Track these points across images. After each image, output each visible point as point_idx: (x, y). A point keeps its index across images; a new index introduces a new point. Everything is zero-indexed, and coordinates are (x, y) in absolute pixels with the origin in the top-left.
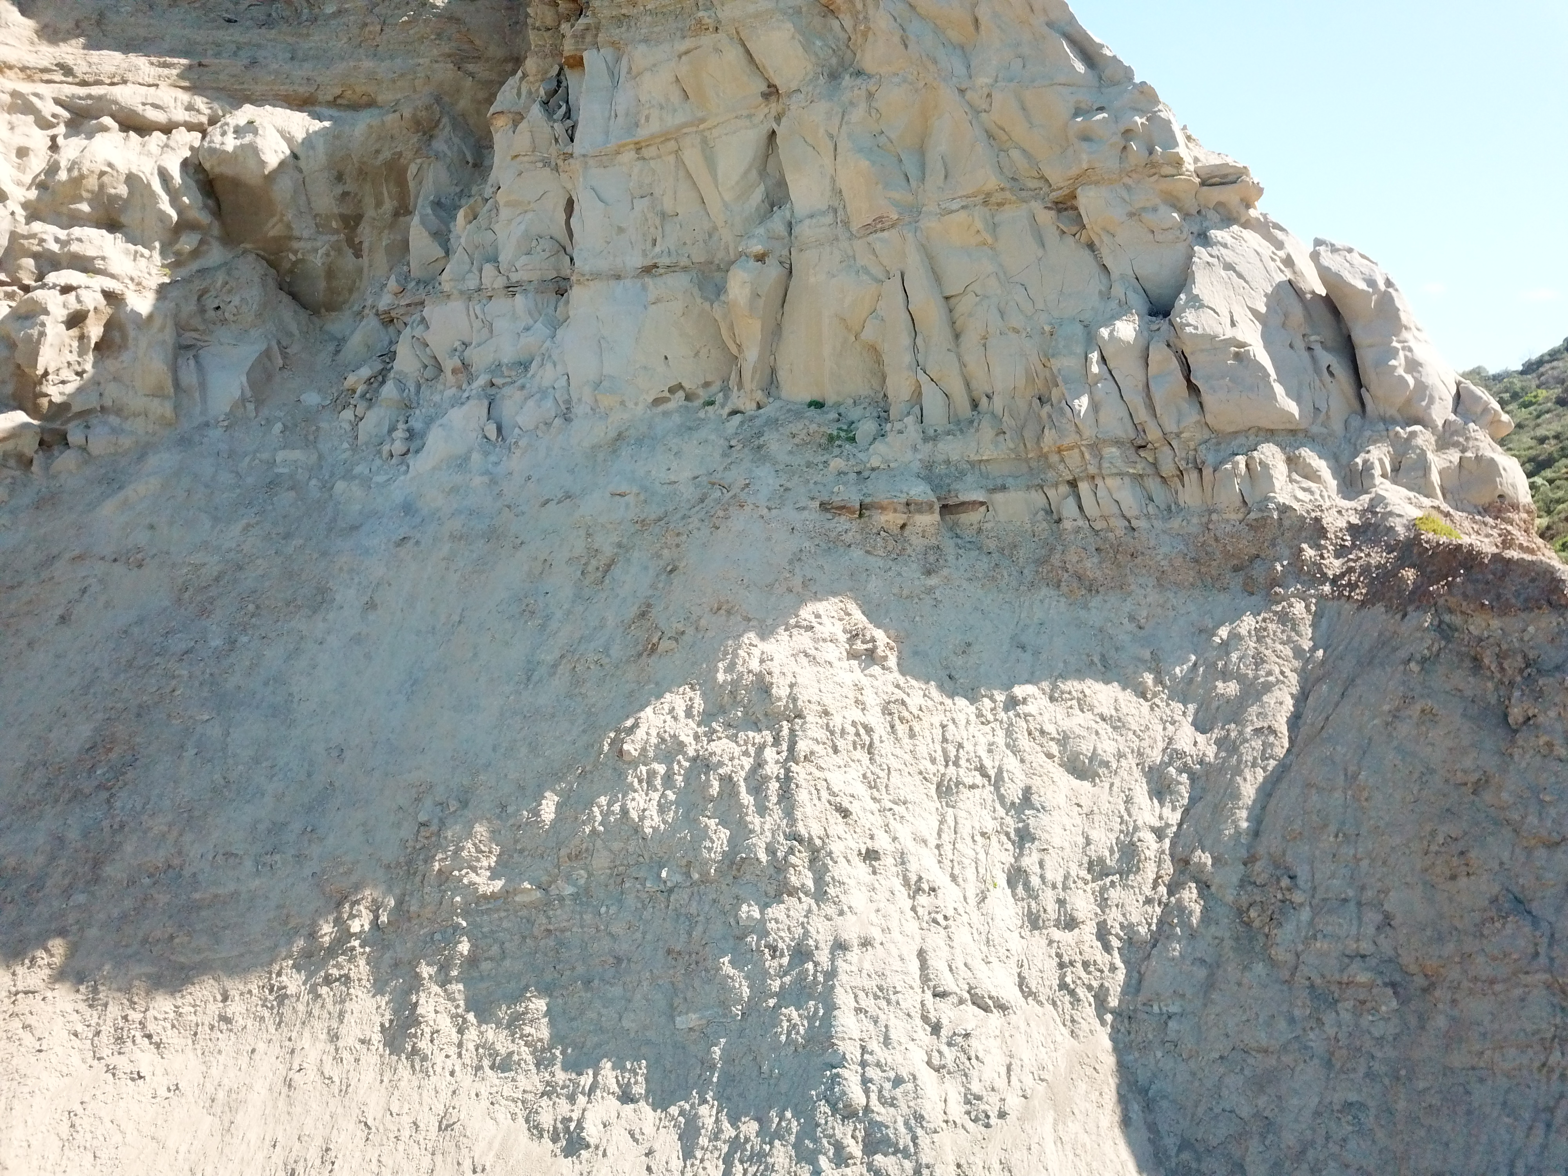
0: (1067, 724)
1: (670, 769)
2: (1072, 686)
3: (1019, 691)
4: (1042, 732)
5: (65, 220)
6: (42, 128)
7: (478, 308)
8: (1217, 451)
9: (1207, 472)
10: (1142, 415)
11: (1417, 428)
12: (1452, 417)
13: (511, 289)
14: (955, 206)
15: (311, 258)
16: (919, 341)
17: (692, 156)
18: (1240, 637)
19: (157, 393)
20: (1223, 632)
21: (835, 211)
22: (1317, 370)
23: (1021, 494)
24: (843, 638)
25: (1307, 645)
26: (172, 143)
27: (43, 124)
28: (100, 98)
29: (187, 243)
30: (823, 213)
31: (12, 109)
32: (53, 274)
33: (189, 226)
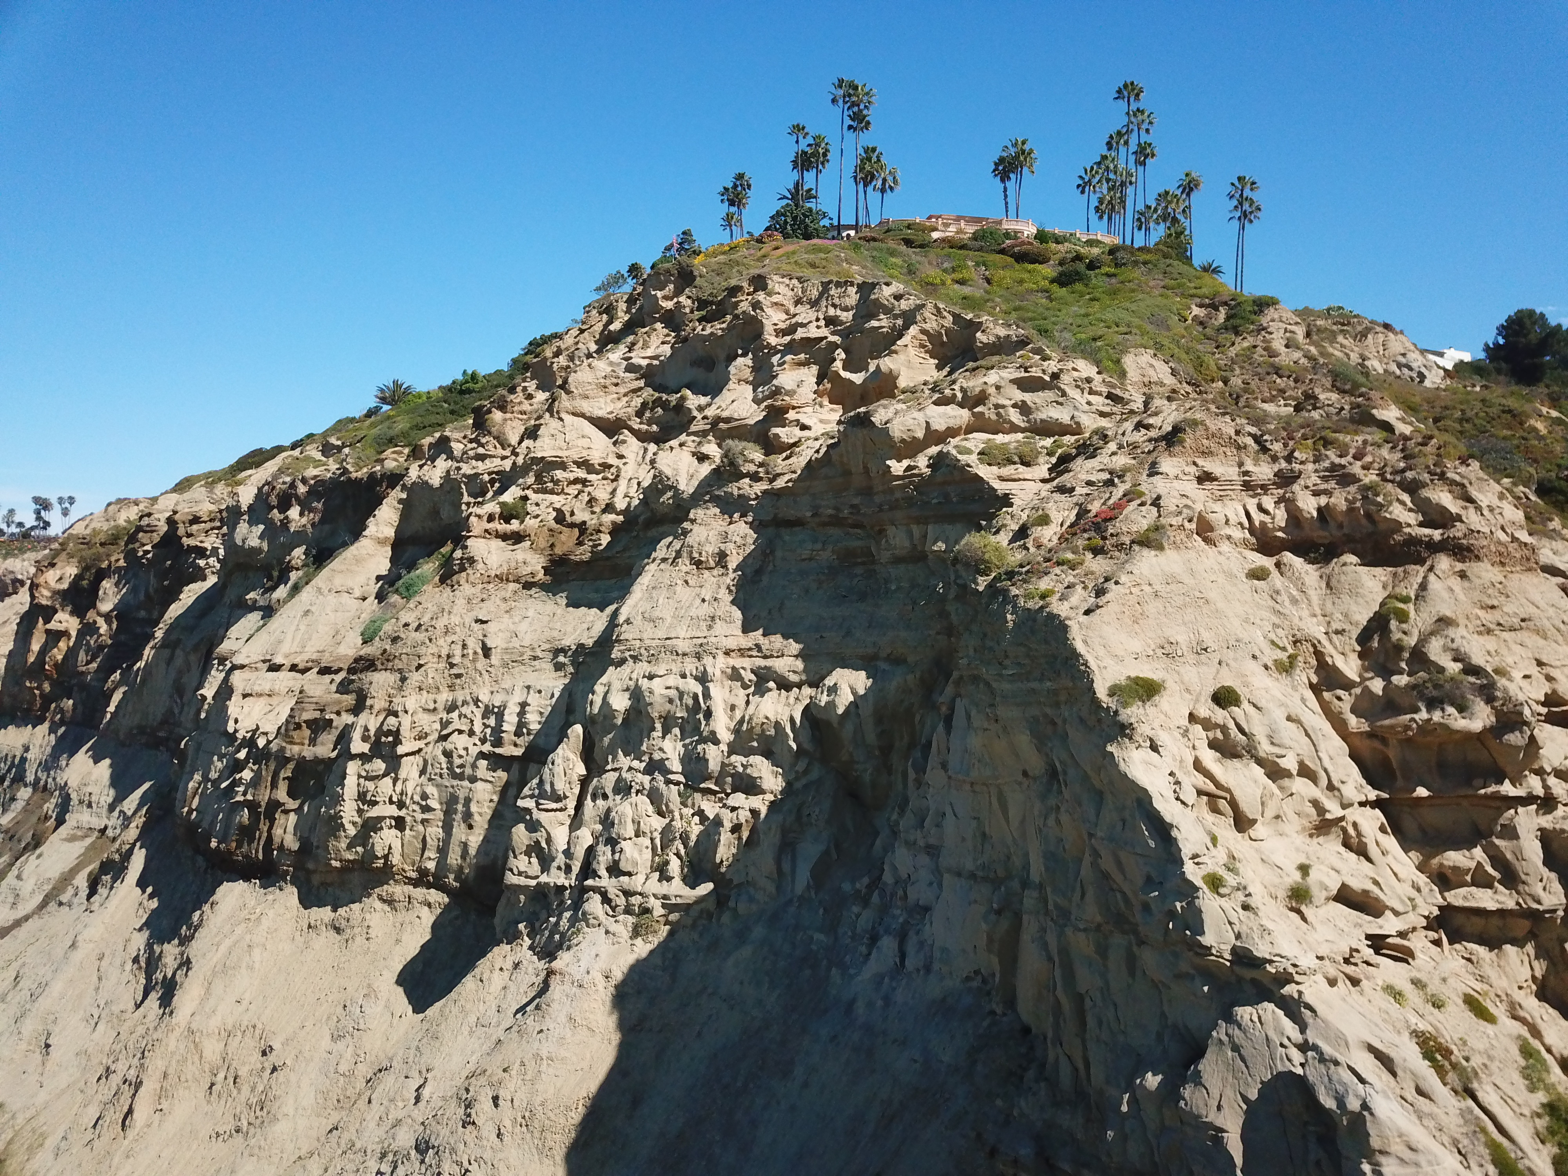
5: (746, 752)
6: (743, 689)
10: (1156, 1156)
15: (864, 775)
19: (769, 877)
26: (800, 697)
27: (745, 687)
28: (772, 669)
29: (799, 766)
31: (729, 677)
32: (731, 795)
33: (803, 752)
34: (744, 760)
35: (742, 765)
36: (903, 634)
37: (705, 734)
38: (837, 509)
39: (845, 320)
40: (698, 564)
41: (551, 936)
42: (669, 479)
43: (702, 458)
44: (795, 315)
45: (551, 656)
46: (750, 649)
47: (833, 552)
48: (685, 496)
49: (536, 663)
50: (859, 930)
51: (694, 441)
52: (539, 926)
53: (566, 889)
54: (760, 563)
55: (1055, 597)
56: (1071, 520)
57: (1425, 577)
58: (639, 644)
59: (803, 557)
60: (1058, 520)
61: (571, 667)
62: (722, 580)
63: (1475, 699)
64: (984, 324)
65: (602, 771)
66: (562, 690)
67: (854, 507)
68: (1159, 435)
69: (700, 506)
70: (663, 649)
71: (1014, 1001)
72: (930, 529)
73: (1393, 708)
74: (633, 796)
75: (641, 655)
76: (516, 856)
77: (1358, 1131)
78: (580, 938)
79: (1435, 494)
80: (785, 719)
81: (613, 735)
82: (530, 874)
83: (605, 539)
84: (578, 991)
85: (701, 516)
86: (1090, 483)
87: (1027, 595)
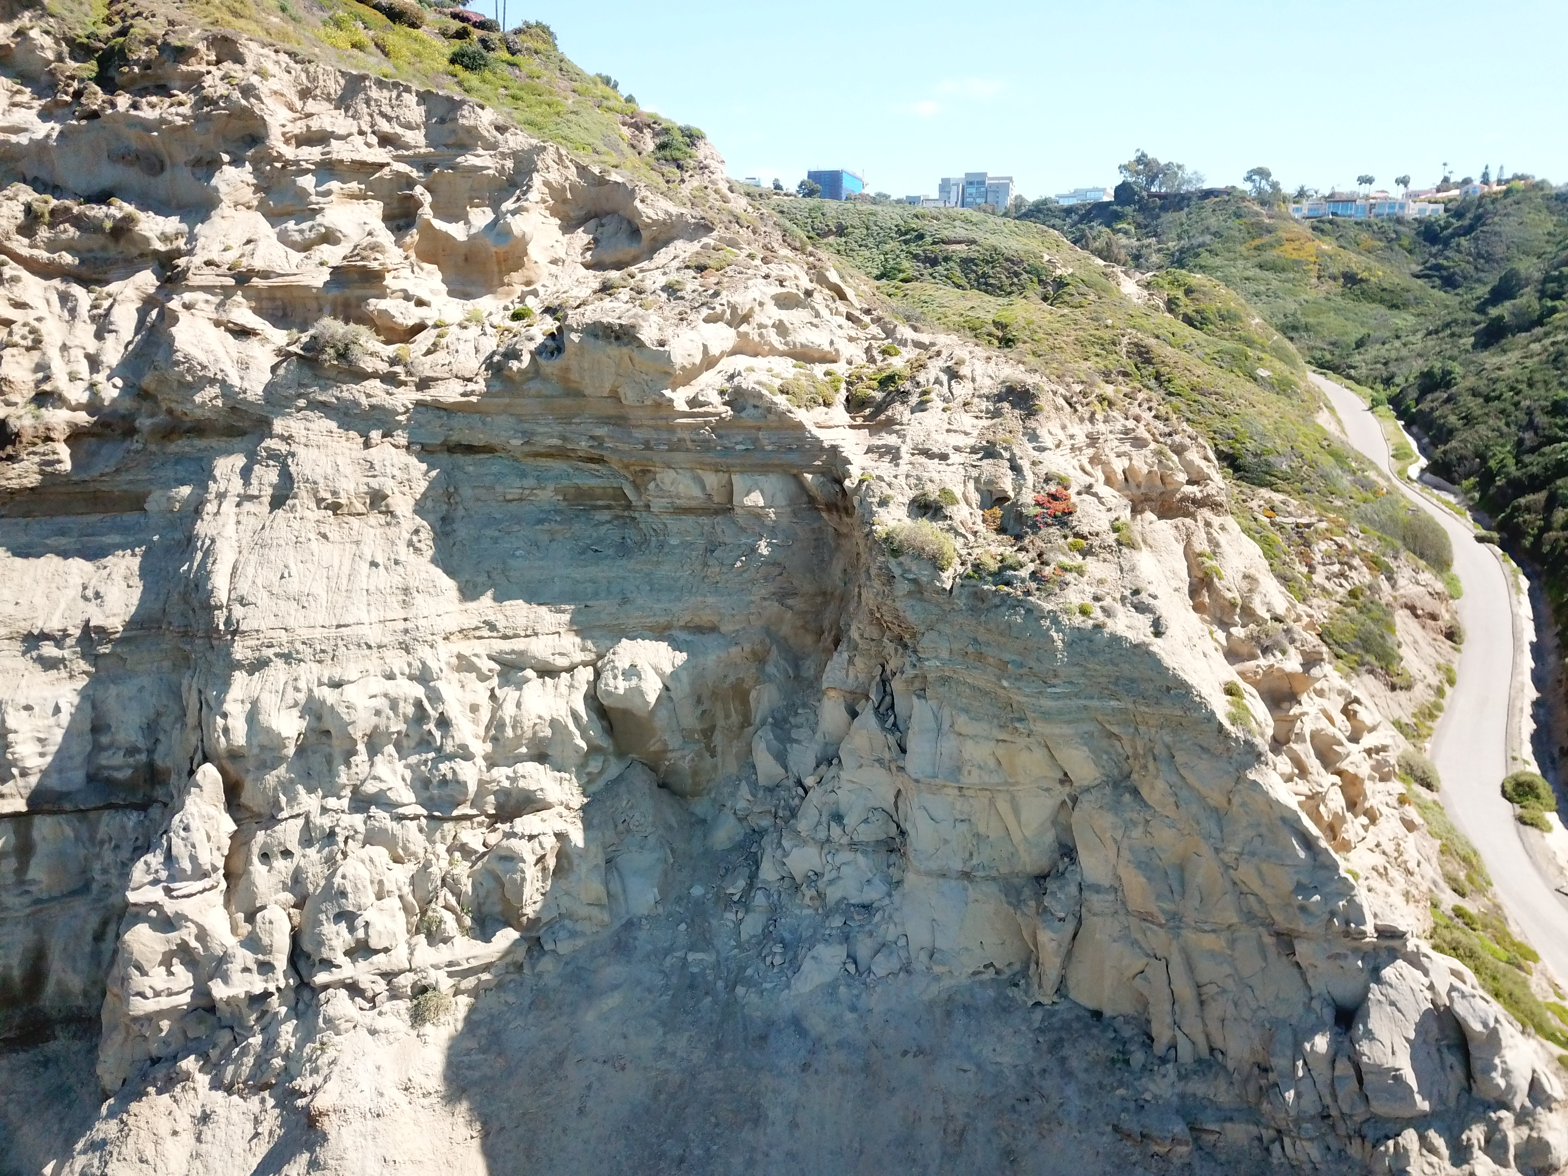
5: (511, 761)
6: (482, 681)
7: (829, 857)
8: (1376, 1128)
9: (1368, 1145)
10: (1328, 1100)
11: (1503, 1113)
12: (1528, 1104)
13: (853, 846)
14: (1207, 927)
15: (680, 762)
16: (1177, 1007)
17: (1003, 806)
19: (597, 904)
21: (1116, 890)
22: (1443, 1068)
23: (1243, 1126)
26: (576, 684)
27: (483, 678)
28: (522, 653)
29: (594, 766)
30: (1107, 891)
31: (459, 669)
32: (517, 821)
33: (594, 750)
34: (509, 771)
35: (508, 778)
36: (710, 600)
39: (413, 143)
40: (335, 508)
42: (204, 367)
43: (242, 333)
44: (309, 116)
47: (557, 491)
48: (250, 396)
51: (207, 301)
52: (222, 1054)
53: (272, 994)
54: (445, 507)
55: (1098, 614)
56: (975, 497)
57: (1208, 533)
58: (284, 636)
59: (509, 497)
60: (959, 495)
61: (82, 662)
62: (392, 532)
63: (1286, 642)
64: (633, 190)
65: (270, 820)
66: (76, 700)
67: (592, 438)
68: (986, 391)
69: (290, 414)
70: (340, 642)
71: (1061, 990)
72: (736, 479)
73: (1232, 655)
74: (342, 845)
75: (298, 652)
76: (144, 973)
77: (1493, 1039)
78: (331, 1053)
79: (1193, 455)
80: (563, 713)
81: (282, 770)
82: (175, 989)
83: (64, 452)
84: (377, 1123)
85: (304, 432)
86: (957, 449)
87: (1066, 611)
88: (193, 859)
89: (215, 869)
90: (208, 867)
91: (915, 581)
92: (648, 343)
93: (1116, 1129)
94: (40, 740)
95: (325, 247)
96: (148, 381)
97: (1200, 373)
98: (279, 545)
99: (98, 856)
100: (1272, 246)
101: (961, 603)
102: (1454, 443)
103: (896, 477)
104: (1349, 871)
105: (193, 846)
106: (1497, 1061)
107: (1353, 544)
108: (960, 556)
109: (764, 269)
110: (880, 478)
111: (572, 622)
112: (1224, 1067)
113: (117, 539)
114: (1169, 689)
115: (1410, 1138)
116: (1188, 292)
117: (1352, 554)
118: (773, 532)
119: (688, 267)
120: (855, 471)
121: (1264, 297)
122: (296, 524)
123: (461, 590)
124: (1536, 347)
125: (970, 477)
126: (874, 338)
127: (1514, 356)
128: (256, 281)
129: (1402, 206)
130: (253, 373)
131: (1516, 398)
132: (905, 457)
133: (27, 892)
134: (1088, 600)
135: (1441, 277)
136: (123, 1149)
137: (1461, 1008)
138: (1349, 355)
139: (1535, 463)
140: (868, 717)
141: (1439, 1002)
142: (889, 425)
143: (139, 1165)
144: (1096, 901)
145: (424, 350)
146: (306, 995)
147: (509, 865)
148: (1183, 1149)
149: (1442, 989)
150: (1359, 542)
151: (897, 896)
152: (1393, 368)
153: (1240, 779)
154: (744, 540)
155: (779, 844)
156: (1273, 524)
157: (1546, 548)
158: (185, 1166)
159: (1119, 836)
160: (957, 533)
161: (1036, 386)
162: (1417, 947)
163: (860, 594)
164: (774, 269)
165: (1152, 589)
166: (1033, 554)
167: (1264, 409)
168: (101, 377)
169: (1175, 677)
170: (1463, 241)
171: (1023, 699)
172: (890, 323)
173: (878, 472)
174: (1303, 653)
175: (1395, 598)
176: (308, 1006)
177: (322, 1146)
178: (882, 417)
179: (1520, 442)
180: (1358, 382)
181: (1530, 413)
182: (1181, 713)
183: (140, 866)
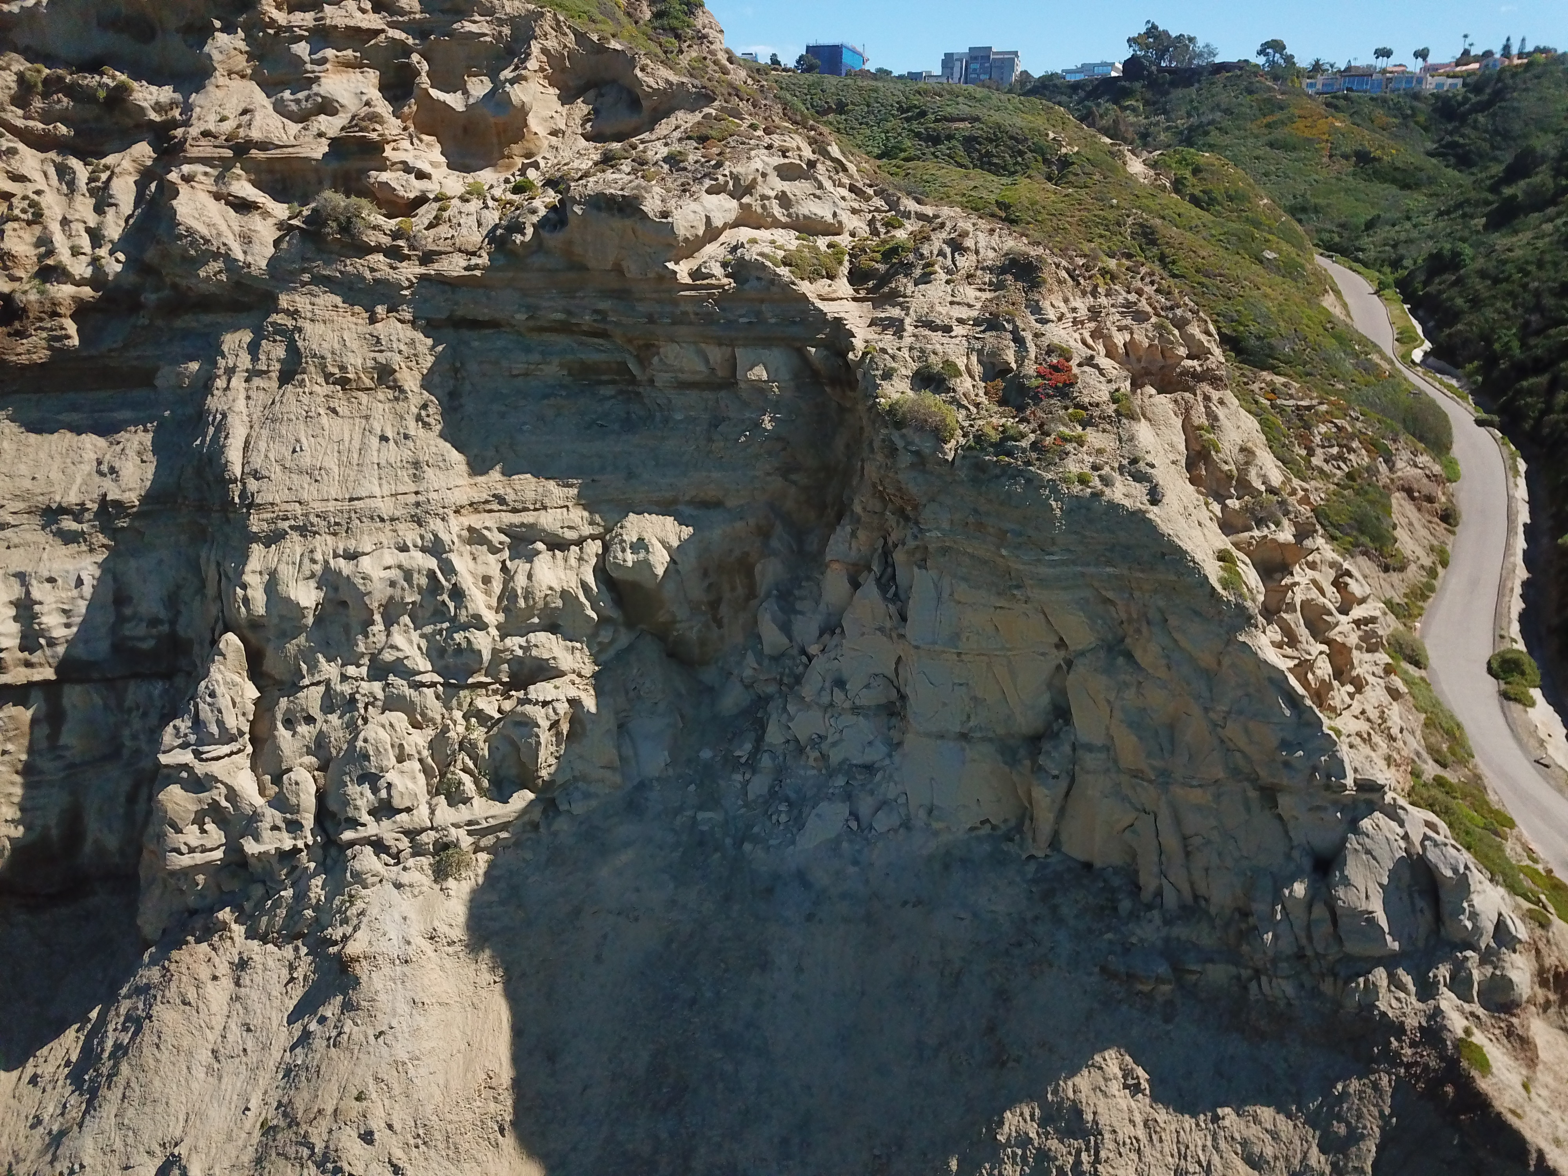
0: (1246, 1133)
1: (1024, 1153)
2: (1250, 1109)
3: (1220, 1111)
4: (1232, 1138)
5: (524, 631)
6: (493, 553)
7: (832, 721)
8: (1348, 967)
9: (1340, 983)
10: (1304, 941)
11: (1469, 953)
12: (1493, 945)
13: (856, 710)
14: (1195, 783)
15: (688, 633)
16: (1163, 858)
17: (1000, 670)
18: (1349, 1094)
19: (609, 767)
20: (1340, 1087)
21: (1108, 749)
22: (1414, 911)
23: (1223, 967)
24: (1120, 1074)
25: (1387, 1111)
26: (586, 557)
27: (494, 551)
28: (532, 526)
29: (605, 636)
30: (1100, 749)
31: (470, 542)
32: (532, 687)
33: (604, 620)
34: (522, 641)
35: (521, 647)
36: (715, 475)
37: (463, 618)
38: (569, 313)
39: (407, 8)
40: (344, 383)
41: (294, 913)
42: (207, 241)
43: (243, 206)
45: (37, 520)
46: (487, 502)
47: (562, 366)
48: (254, 271)
49: (8, 533)
50: (751, 796)
52: (256, 906)
53: (301, 850)
54: (452, 382)
55: (1096, 482)
56: (977, 369)
57: (1206, 407)
58: (298, 509)
59: (515, 372)
60: (963, 368)
61: (101, 536)
62: (401, 406)
63: (1280, 514)
64: (633, 58)
65: (293, 687)
66: (97, 573)
67: (596, 312)
68: (989, 263)
69: (295, 289)
70: (353, 515)
71: (1055, 843)
72: (739, 352)
73: (1227, 526)
74: (362, 711)
75: (312, 525)
76: (179, 831)
77: (1463, 885)
78: (359, 905)
79: (1195, 330)
80: (574, 585)
81: (302, 639)
82: (209, 846)
83: (71, 327)
84: (406, 969)
85: (310, 307)
86: (961, 321)
87: (1066, 480)
88: (220, 723)
89: (241, 733)
90: (235, 731)
91: (917, 453)
92: (651, 214)
93: (1104, 970)
94: (64, 611)
95: (322, 118)
96: (151, 255)
97: (1204, 253)
98: (290, 420)
99: (127, 723)
100: (1283, 123)
101: (962, 474)
102: (1460, 327)
103: (899, 349)
104: (1331, 728)
105: (220, 711)
106: (1465, 905)
107: (1353, 426)
108: (962, 428)
109: (767, 140)
110: (884, 351)
111: (579, 496)
112: (1207, 913)
113: (127, 414)
114: (1163, 555)
115: (1380, 975)
116: (1196, 171)
117: (1352, 437)
118: (776, 406)
119: (689, 138)
120: (858, 343)
121: (1273, 177)
122: (305, 399)
123: (468, 464)
124: (1548, 227)
125: (973, 350)
126: (877, 210)
127: (1526, 236)
128: (254, 152)
129: (1420, 80)
130: (256, 248)
131: (1525, 280)
132: (909, 329)
133: (61, 757)
134: (1087, 470)
135: (1456, 156)
136: (167, 992)
137: (1432, 855)
138: (1358, 238)
139: (1540, 346)
140: (870, 588)
141: (1413, 851)
142: (893, 298)
143: (182, 1007)
144: (1090, 760)
145: (426, 222)
146: (333, 852)
147: (525, 730)
148: (1166, 988)
149: (1416, 839)
150: (1359, 425)
151: (897, 758)
152: (1402, 251)
153: (1230, 641)
154: (747, 415)
155: (785, 709)
156: (1273, 406)
157: (1546, 431)
158: (225, 1008)
159: (1112, 697)
160: (960, 406)
161: (1039, 258)
162: (1394, 799)
163: (863, 468)
164: (776, 140)
165: (1149, 458)
166: (1034, 425)
167: (1269, 291)
168: (103, 252)
169: (1171, 543)
170: (1481, 118)
171: (1021, 567)
172: (893, 195)
173: (881, 345)
174: (1296, 524)
175: (1392, 480)
176: (335, 862)
177: (354, 989)
178: (886, 289)
179: (1526, 325)
180: (1366, 265)
181: (1537, 294)
182: (1173, 577)
183: (169, 729)
